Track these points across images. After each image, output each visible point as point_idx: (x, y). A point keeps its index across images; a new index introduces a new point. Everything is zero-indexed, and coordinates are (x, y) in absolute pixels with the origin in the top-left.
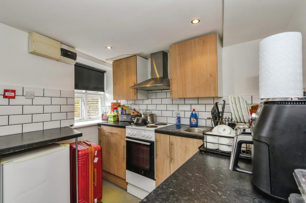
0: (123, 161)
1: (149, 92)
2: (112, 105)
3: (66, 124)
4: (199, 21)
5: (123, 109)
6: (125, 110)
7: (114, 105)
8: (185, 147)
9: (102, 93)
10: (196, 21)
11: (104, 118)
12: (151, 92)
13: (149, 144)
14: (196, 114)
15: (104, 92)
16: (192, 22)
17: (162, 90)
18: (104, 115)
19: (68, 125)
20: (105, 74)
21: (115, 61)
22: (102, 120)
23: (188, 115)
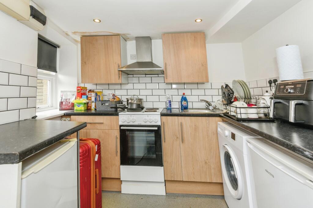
0: (117, 155)
1: (129, 76)
2: (78, 90)
3: (26, 115)
4: (202, 20)
5: (97, 95)
6: (99, 96)
7: (81, 90)
8: (195, 126)
9: (54, 73)
10: (199, 21)
11: (63, 107)
12: (132, 76)
13: (156, 128)
14: (185, 98)
15: (56, 72)
16: (195, 21)
17: (146, 74)
18: (64, 103)
19: (29, 117)
20: (58, 49)
21: (83, 36)
22: (61, 110)
23: (179, 98)
